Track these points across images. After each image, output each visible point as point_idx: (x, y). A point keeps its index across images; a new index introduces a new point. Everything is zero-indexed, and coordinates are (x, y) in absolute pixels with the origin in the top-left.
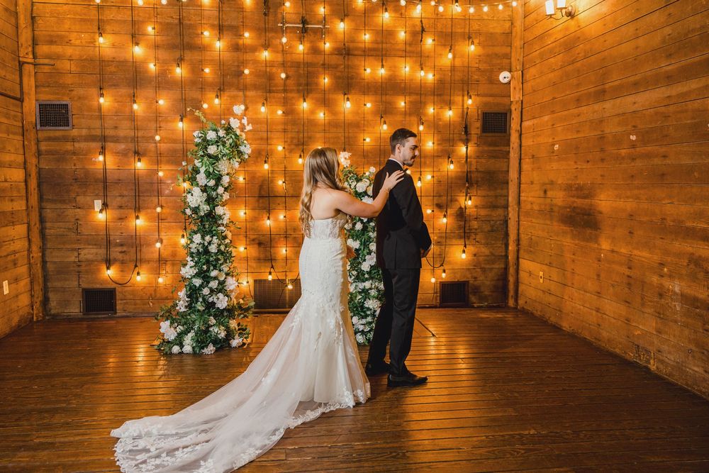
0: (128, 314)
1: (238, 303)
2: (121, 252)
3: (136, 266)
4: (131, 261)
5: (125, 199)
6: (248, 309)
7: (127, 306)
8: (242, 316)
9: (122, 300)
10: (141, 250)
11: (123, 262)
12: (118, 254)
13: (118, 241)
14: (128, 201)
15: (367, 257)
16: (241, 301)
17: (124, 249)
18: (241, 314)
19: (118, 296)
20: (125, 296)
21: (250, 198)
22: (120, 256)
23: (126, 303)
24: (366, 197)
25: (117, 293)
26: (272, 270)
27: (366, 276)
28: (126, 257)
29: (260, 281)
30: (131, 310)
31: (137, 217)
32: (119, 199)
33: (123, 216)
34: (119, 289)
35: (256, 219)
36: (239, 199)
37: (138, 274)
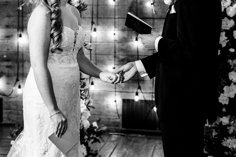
0: (12, 123)
1: (91, 126)
2: (7, 67)
3: (17, 80)
4: (15, 75)
5: (12, 19)
6: (100, 133)
7: (11, 115)
8: (92, 140)
9: (7, 109)
10: (23, 66)
11: (8, 76)
12: (5, 68)
13: (5, 56)
14: (14, 22)
15: (225, 88)
16: (95, 124)
17: (10, 64)
18: (92, 138)
19: (5, 106)
20: (9, 106)
21: (120, 20)
22: (6, 70)
23: (10, 113)
24: (226, 18)
25: (3, 103)
26: (139, 91)
27: (224, 110)
28: (11, 72)
29: (128, 101)
30: (14, 119)
31: (20, 36)
32: (6, 19)
33: (10, 34)
34: (5, 99)
35: (124, 40)
36: (110, 20)
37: (20, 87)
